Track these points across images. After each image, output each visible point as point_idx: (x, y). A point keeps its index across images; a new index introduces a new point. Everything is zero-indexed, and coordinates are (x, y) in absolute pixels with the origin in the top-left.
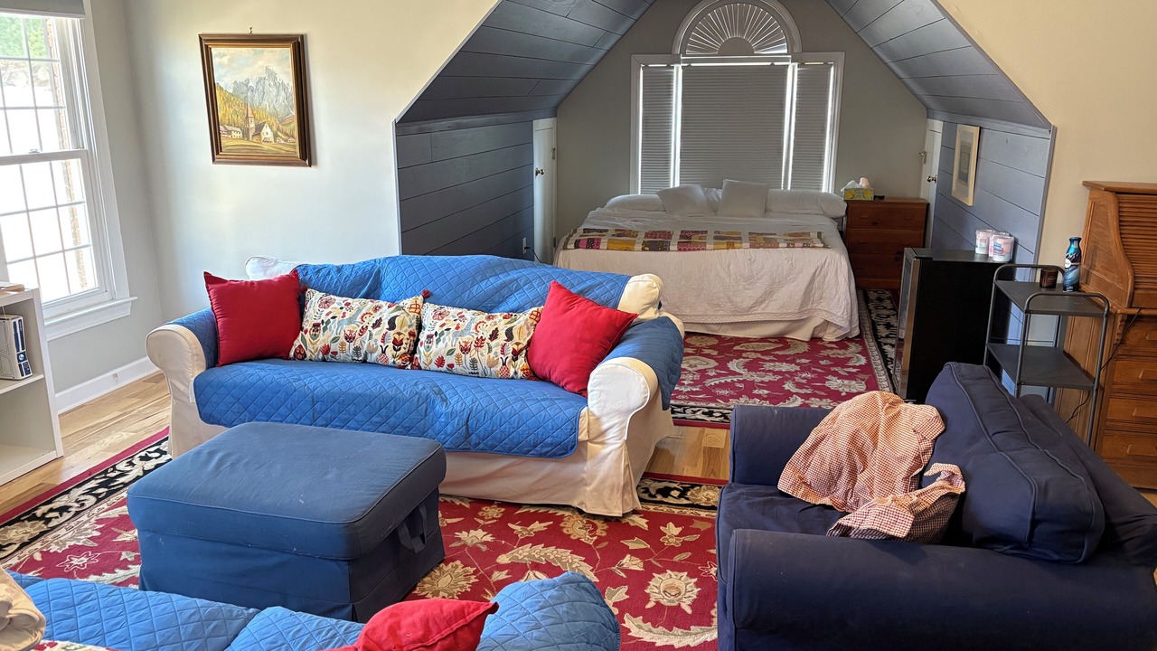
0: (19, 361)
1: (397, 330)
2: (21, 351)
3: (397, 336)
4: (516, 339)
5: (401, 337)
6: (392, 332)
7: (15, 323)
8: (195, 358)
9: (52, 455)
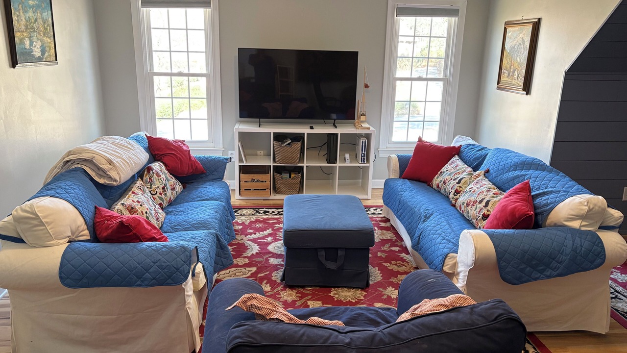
0: (362, 156)
1: (460, 185)
2: (363, 153)
3: (458, 188)
4: (489, 208)
5: (461, 189)
6: (458, 185)
7: (363, 141)
8: (394, 171)
9: (365, 197)
